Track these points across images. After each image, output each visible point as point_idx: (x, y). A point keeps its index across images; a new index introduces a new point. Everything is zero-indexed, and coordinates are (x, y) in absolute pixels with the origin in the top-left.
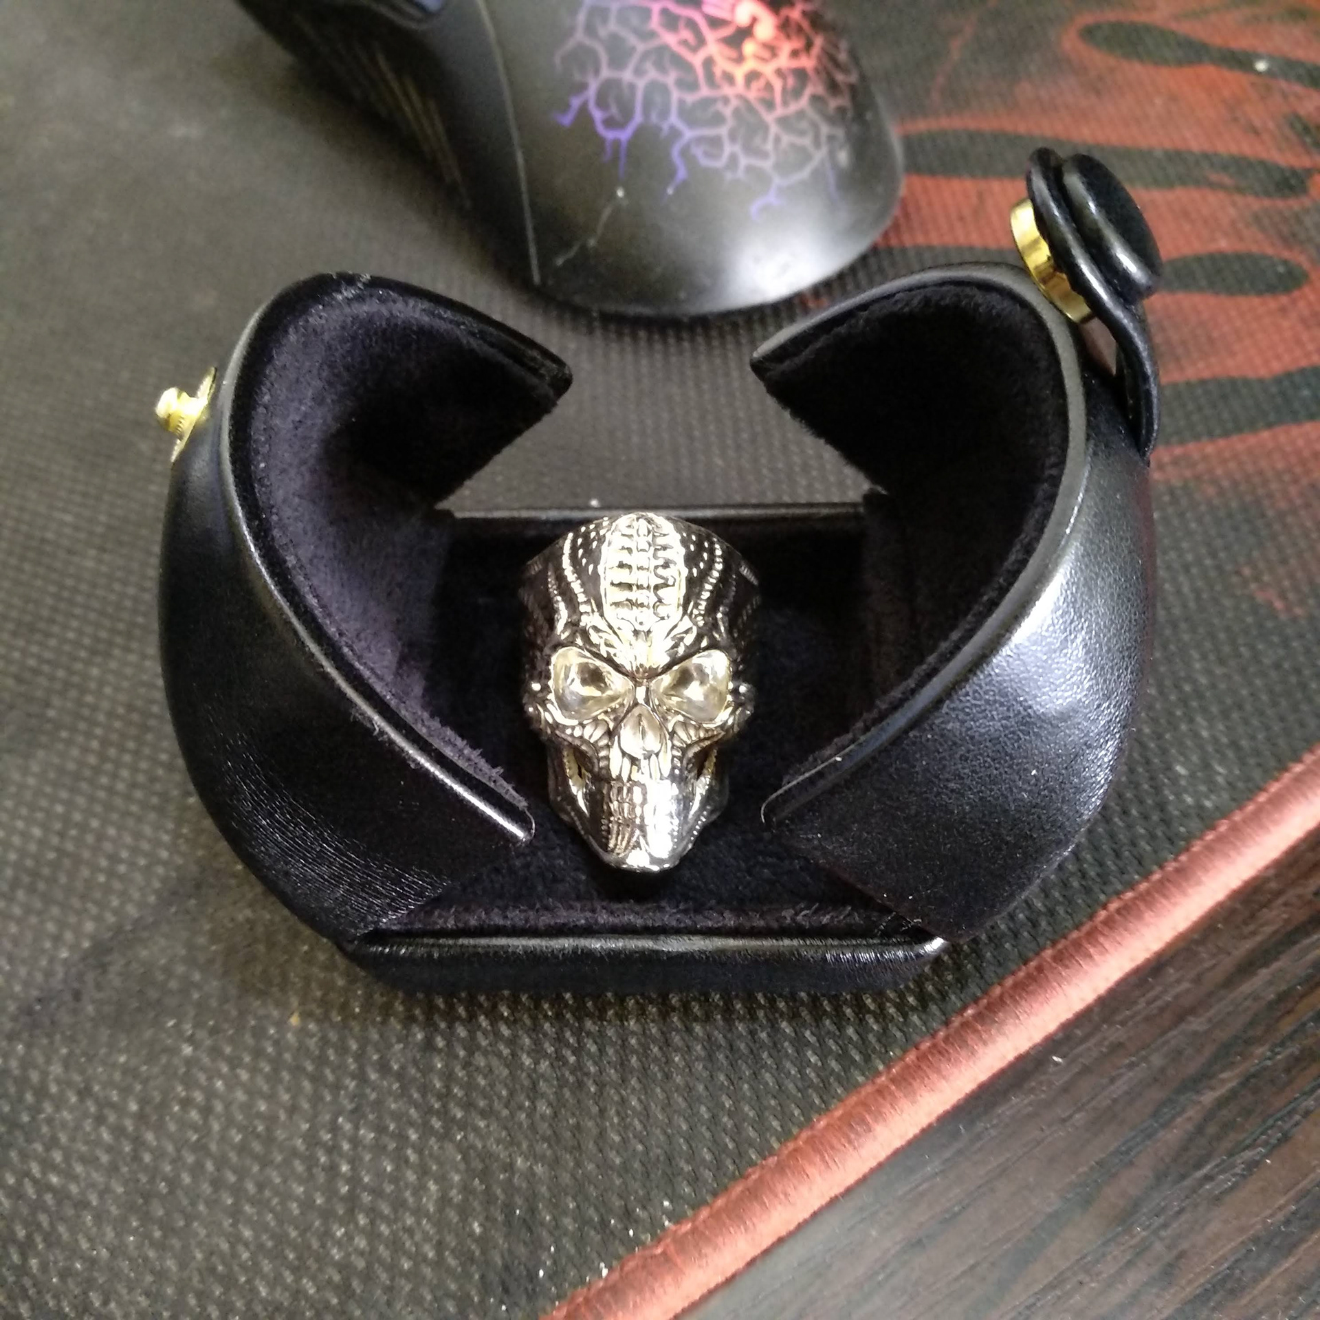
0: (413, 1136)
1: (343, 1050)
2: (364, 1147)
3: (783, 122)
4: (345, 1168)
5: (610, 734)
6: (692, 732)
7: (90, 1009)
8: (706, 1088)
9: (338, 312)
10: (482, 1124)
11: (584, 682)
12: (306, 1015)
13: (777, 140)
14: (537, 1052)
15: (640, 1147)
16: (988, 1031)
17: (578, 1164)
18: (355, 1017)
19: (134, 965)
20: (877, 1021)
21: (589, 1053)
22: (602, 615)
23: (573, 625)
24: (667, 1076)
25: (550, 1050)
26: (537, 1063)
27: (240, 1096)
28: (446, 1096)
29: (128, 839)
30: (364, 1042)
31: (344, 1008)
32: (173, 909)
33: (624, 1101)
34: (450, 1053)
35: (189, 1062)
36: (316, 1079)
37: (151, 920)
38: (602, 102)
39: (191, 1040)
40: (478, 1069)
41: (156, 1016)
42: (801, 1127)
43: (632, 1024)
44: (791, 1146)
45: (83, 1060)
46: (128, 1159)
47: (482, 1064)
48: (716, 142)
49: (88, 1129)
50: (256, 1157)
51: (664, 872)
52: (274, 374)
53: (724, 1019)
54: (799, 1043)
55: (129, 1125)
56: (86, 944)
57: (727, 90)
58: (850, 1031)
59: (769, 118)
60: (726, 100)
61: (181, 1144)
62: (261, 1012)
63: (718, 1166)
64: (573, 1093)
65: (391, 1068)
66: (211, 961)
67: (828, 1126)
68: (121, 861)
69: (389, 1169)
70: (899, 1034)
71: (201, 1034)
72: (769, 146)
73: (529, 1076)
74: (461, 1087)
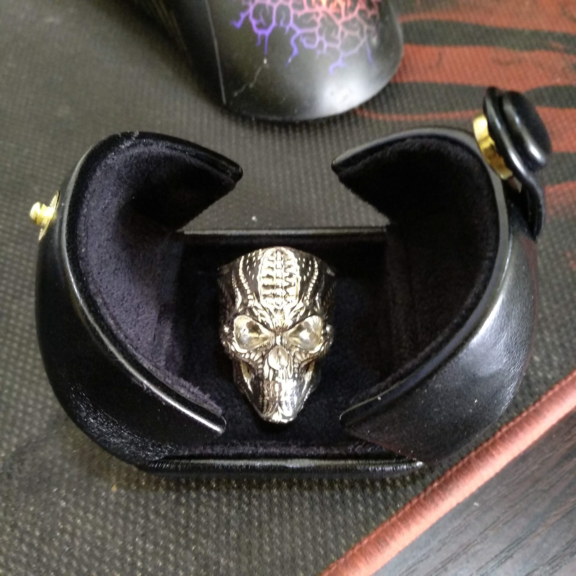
0: (172, 547)
1: (137, 504)
2: (148, 553)
3: (346, 24)
4: (139, 564)
5: (263, 357)
6: (303, 355)
7: (16, 483)
8: (310, 523)
9: (122, 155)
10: (204, 541)
11: (251, 331)
12: (119, 486)
13: (343, 33)
14: (229, 505)
15: (279, 553)
16: (445, 494)
17: (250, 562)
18: (143, 487)
19: (37, 460)
20: (392, 489)
21: (254, 505)
22: (259, 301)
23: (244, 304)
24: (292, 518)
25: (236, 504)
26: (229, 511)
27: (89, 527)
28: (187, 527)
29: (33, 395)
30: (147, 499)
31: (138, 482)
32: (55, 431)
33: (271, 531)
34: (188, 506)
35: (64, 510)
36: (125, 518)
37: (45, 436)
38: (256, 15)
39: (65, 499)
40: (201, 514)
41: (48, 486)
42: (356, 542)
43: (275, 491)
44: (351, 553)
45: (13, 509)
46: (36, 560)
47: (204, 511)
48: (313, 35)
49: (16, 545)
50: (97, 559)
51: (290, 423)
52: (89, 196)
53: (319, 489)
54: (355, 501)
55: (36, 542)
56: (13, 449)
57: (318, 9)
58: (379, 494)
59: (339, 22)
60: (317, 14)
61: (61, 552)
62: (99, 484)
63: (316, 563)
64: (247, 526)
65: (160, 513)
66: (73, 458)
67: (368, 543)
68: (29, 406)
69: (160, 564)
70: (402, 496)
71: (70, 496)
72: (339, 37)
73: (226, 518)
74: (194, 523)
